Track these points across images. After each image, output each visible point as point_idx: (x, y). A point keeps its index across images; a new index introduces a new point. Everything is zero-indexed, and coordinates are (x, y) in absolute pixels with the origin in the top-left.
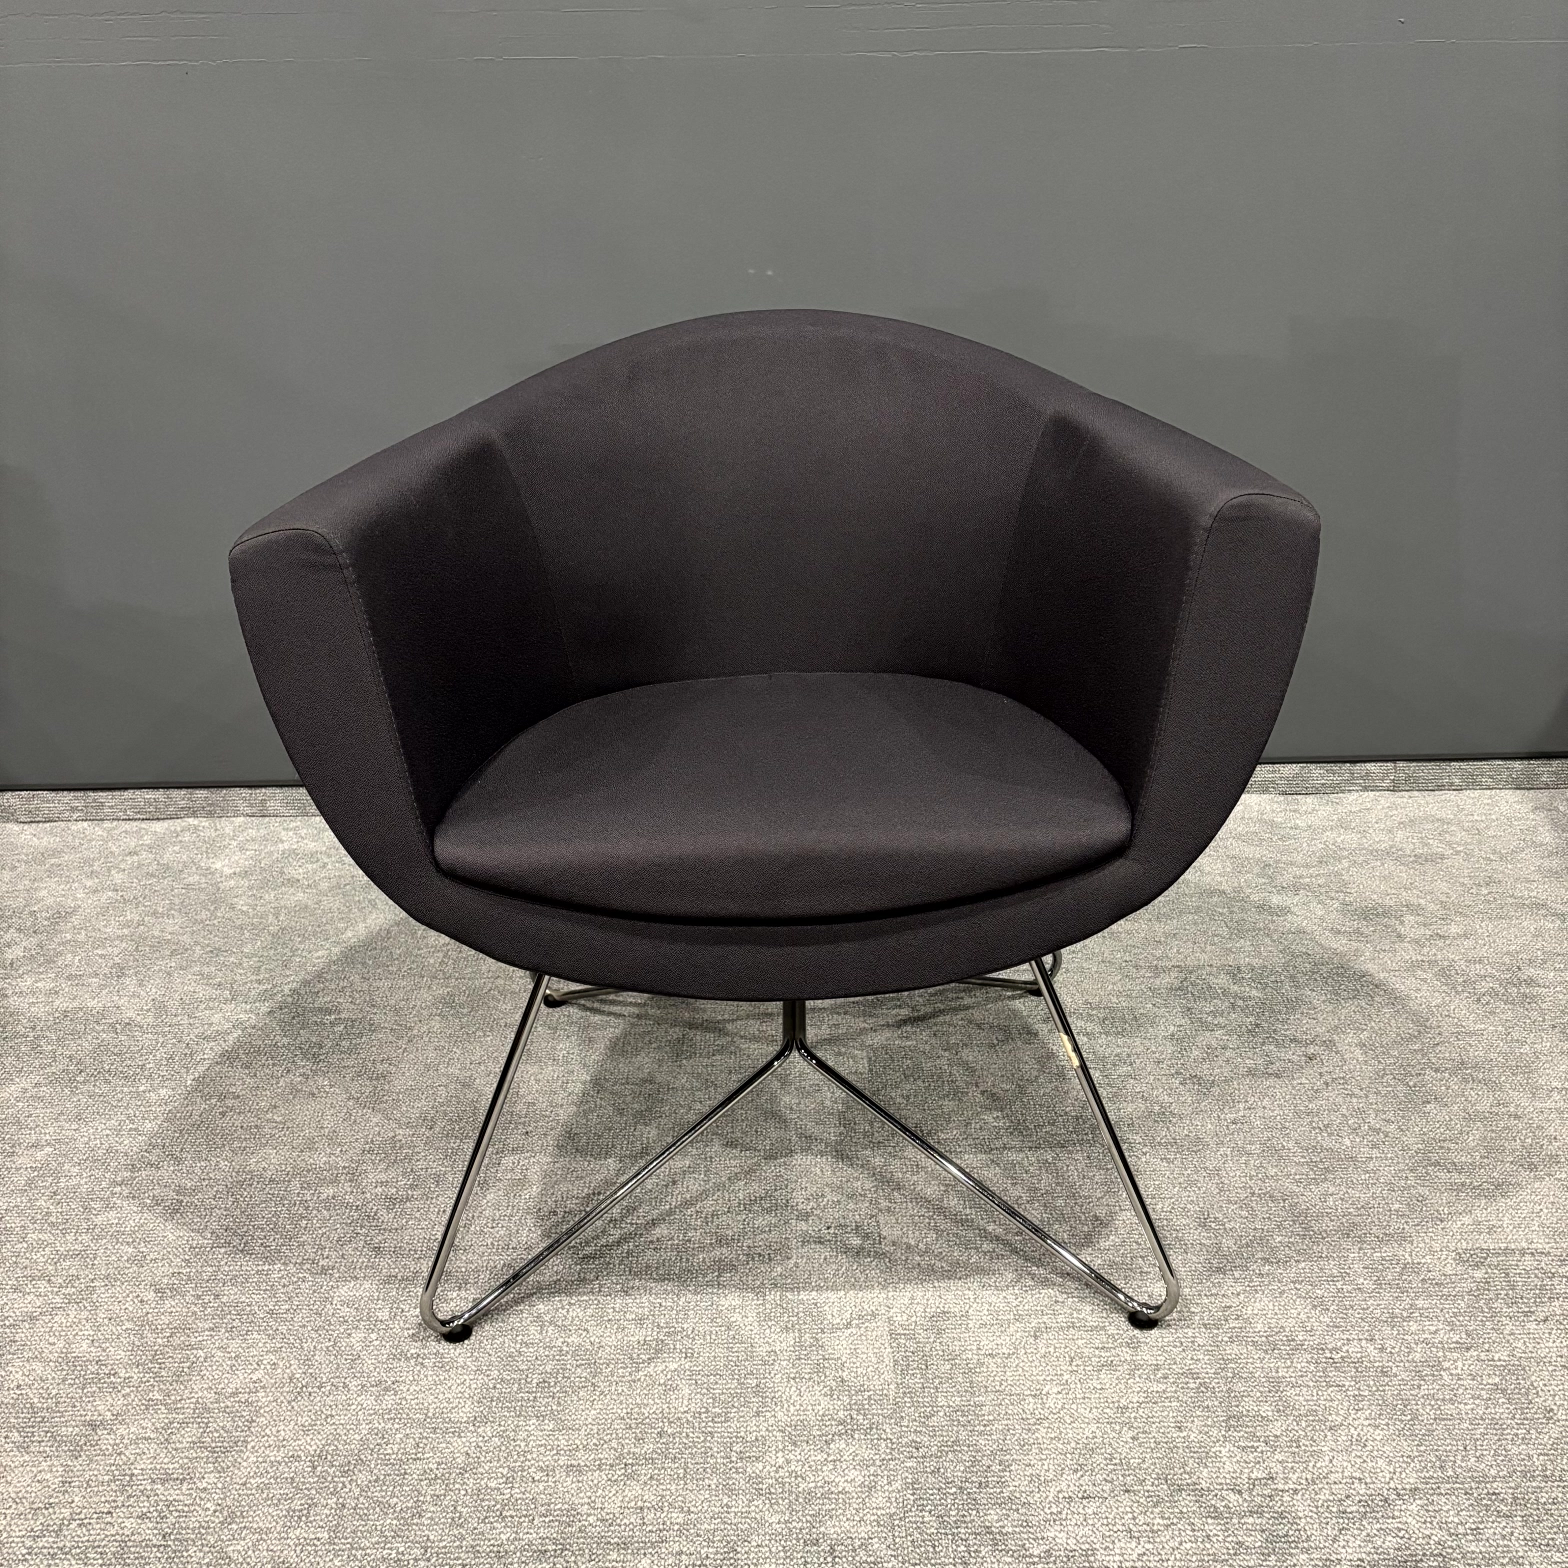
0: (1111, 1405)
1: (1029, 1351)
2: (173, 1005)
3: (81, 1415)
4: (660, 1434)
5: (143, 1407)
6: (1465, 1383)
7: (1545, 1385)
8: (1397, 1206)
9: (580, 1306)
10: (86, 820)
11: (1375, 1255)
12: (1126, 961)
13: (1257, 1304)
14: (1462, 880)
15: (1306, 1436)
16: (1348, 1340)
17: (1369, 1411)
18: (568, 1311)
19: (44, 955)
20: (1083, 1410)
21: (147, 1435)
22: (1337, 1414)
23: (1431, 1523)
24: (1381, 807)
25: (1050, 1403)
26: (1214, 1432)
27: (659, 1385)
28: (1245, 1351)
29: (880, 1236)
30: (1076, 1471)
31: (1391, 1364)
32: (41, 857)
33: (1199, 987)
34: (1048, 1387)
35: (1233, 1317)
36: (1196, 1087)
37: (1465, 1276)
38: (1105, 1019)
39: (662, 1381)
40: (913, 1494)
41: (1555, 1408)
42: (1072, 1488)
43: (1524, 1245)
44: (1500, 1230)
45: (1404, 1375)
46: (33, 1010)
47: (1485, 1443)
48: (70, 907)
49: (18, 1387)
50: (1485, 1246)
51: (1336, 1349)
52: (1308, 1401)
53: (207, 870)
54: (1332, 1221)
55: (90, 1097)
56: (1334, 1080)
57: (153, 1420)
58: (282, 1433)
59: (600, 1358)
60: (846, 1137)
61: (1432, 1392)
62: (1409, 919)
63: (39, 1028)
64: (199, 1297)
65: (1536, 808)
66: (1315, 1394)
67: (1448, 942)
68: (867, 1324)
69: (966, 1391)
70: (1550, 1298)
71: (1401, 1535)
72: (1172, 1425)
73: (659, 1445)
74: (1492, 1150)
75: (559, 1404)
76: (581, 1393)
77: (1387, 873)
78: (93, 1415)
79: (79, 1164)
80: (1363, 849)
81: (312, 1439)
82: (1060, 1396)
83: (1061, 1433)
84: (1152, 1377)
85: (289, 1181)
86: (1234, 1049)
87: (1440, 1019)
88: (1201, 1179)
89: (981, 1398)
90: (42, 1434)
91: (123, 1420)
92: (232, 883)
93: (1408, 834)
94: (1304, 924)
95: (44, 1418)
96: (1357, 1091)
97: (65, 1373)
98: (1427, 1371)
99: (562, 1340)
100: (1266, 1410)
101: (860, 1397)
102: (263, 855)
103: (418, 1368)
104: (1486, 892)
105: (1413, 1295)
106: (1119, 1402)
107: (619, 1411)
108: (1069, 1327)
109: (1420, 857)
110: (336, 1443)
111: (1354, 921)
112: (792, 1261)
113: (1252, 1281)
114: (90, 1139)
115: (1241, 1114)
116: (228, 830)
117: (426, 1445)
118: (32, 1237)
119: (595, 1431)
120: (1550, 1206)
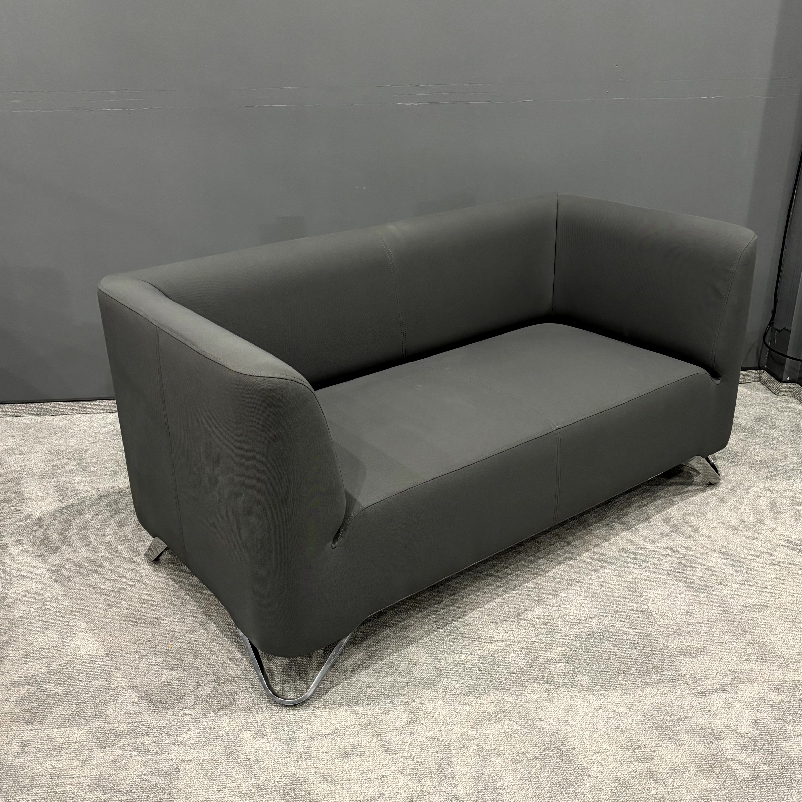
3: (152, 616)
10: (80, 414)
15: (563, 603)
16: (579, 576)
22: (574, 597)
23: (600, 624)
26: (533, 604)
30: (489, 616)
40: (436, 624)
41: (644, 592)
42: (487, 620)
43: (642, 546)
45: (596, 585)
50: (629, 547)
51: (575, 579)
66: (567, 592)
71: (590, 628)
97: (142, 604)
98: (604, 584)
100: (550, 597)
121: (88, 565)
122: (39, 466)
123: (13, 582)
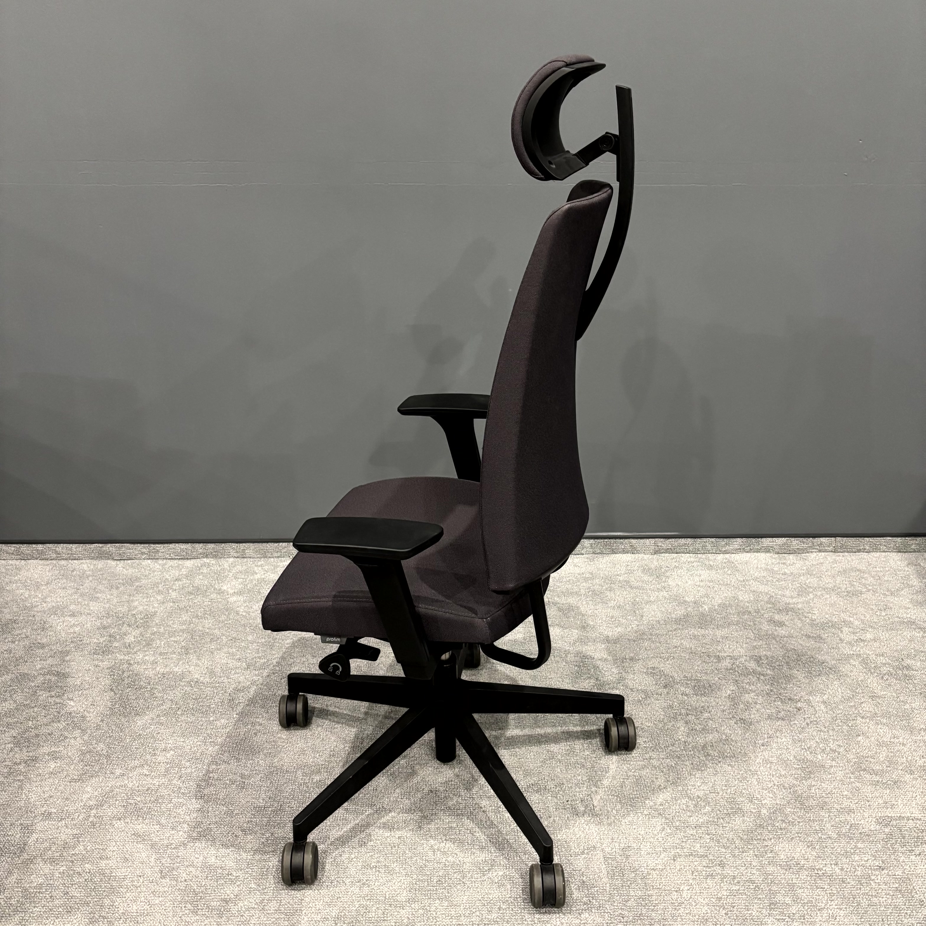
0: (714, 897)
1: (672, 868)
2: (218, 670)
3: (219, 896)
4: (499, 909)
5: (248, 892)
6: (882, 887)
7: (920, 888)
8: (846, 793)
9: (451, 841)
10: (149, 559)
11: (837, 819)
12: (703, 653)
13: (780, 844)
14: (872, 607)
15: (808, 913)
16: (826, 864)
17: (837, 901)
18: (446, 844)
19: (145, 640)
20: (700, 899)
21: (253, 906)
22: (822, 903)
24: (827, 562)
25: (684, 895)
26: (764, 911)
27: (495, 883)
28: (776, 869)
29: (593, 806)
31: (846, 877)
32: (131, 581)
33: (741, 668)
34: (683, 887)
35: (769, 851)
36: (743, 725)
37: (881, 831)
38: (695, 686)
39: (496, 881)
43: (909, 815)
44: (896, 806)
45: (853, 883)
46: (146, 672)
47: (892, 917)
48: (152, 612)
49: (185, 880)
50: (890, 815)
51: (821, 869)
52: (807, 896)
53: (219, 590)
54: (814, 800)
55: (186, 723)
56: (811, 722)
57: (255, 899)
58: (317, 906)
59: (465, 869)
60: (571, 751)
61: (866, 891)
62: (845, 629)
63: (152, 683)
64: (263, 834)
65: (909, 564)
66: (811, 892)
67: (866, 644)
68: (592, 852)
69: (643, 888)
70: (921, 843)
72: (744, 907)
73: (499, 914)
74: (891, 762)
75: (448, 893)
76: (458, 887)
77: (833, 602)
78: (225, 896)
79: (189, 761)
80: (820, 587)
81: (333, 910)
82: (689, 891)
83: (691, 910)
84: (732, 882)
85: (296, 772)
86: (760, 704)
87: (863, 688)
88: (748, 776)
89: (651, 892)
90: (202, 905)
91: (240, 898)
92: (234, 598)
93: (843, 579)
94: (792, 632)
95: (201, 897)
96: (823, 729)
97: (206, 873)
98: (864, 880)
99: (445, 859)
100: (788, 900)
101: (593, 891)
102: (248, 582)
103: (377, 873)
104: (884, 614)
105: (856, 841)
106: (717, 895)
107: (478, 897)
108: (690, 855)
109: (850, 593)
110: (344, 911)
111: (817, 630)
112: (552, 819)
113: (777, 832)
114: (191, 747)
115: (766, 740)
116: (226, 566)
117: (388, 913)
118: (175, 800)
119: (468, 907)
120: (921, 794)
121: (139, 799)
122: (92, 635)
123: (35, 824)
